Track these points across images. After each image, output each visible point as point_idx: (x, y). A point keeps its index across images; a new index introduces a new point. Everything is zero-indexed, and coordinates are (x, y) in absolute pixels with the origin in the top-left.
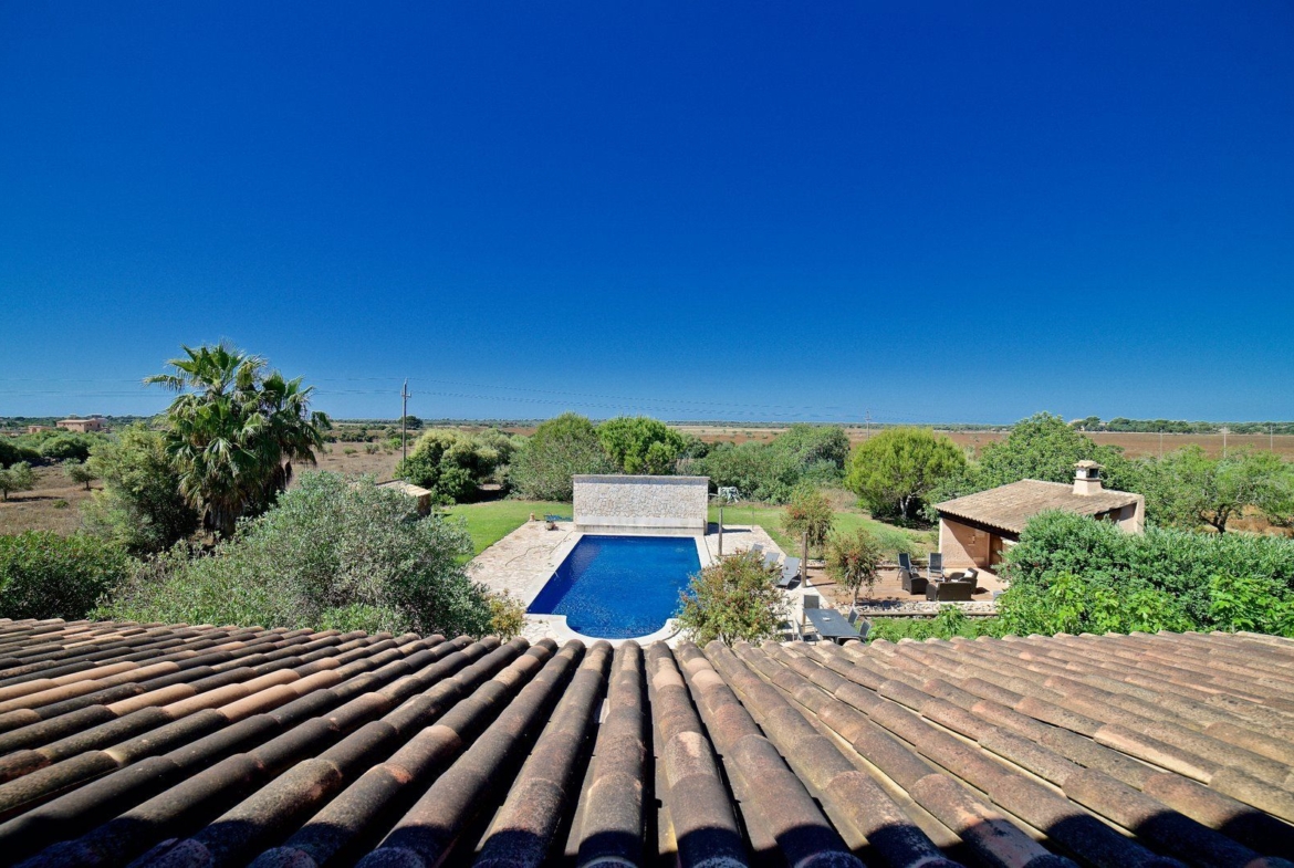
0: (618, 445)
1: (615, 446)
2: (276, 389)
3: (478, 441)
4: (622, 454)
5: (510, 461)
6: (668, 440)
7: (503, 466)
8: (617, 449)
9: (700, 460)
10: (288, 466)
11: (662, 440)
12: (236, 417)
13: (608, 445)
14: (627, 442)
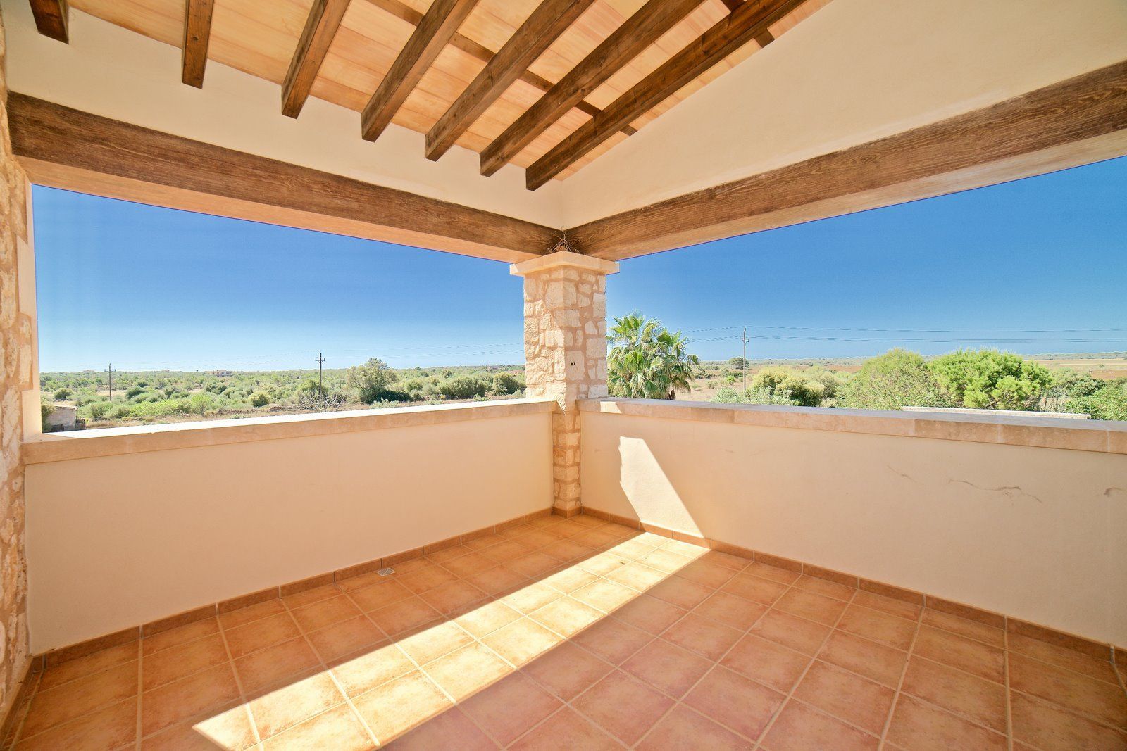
0: (956, 380)
1: (952, 381)
2: (666, 340)
3: (805, 376)
4: (961, 388)
5: (837, 394)
6: (1026, 374)
7: (828, 399)
8: (955, 384)
9: (1082, 398)
10: (673, 392)
11: (1017, 374)
12: (645, 360)
13: (943, 380)
14: (967, 377)
